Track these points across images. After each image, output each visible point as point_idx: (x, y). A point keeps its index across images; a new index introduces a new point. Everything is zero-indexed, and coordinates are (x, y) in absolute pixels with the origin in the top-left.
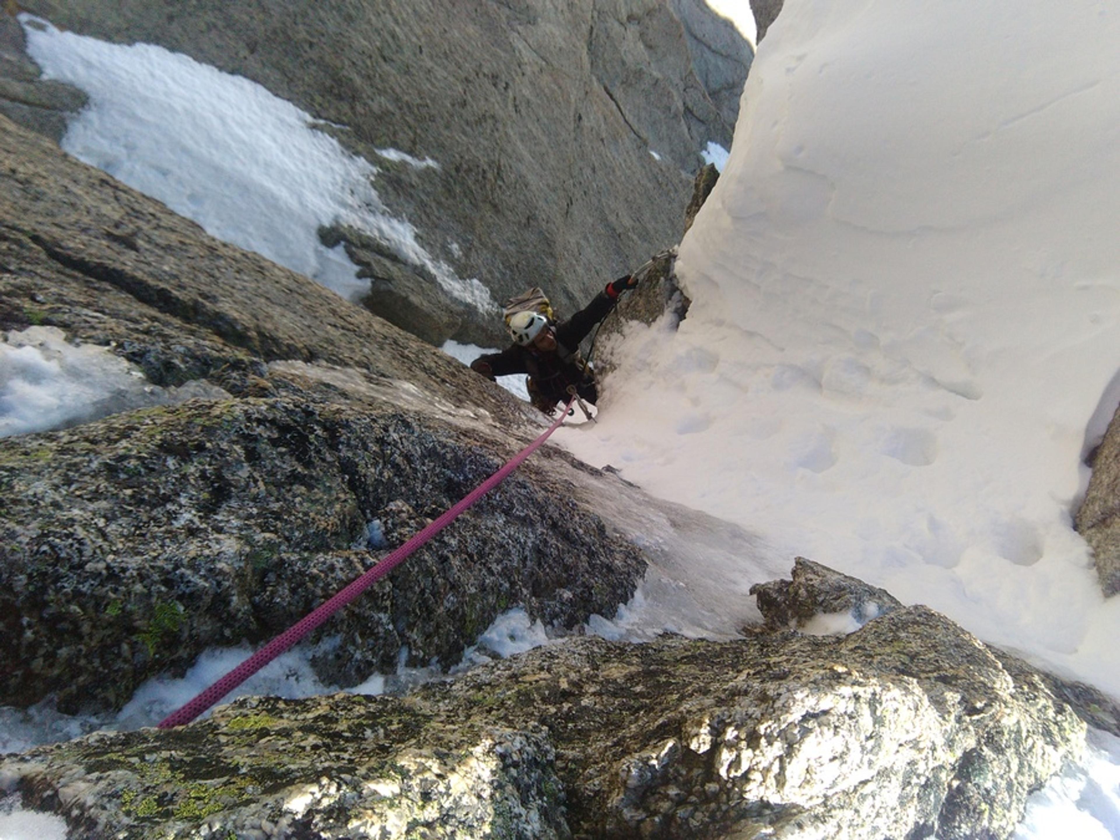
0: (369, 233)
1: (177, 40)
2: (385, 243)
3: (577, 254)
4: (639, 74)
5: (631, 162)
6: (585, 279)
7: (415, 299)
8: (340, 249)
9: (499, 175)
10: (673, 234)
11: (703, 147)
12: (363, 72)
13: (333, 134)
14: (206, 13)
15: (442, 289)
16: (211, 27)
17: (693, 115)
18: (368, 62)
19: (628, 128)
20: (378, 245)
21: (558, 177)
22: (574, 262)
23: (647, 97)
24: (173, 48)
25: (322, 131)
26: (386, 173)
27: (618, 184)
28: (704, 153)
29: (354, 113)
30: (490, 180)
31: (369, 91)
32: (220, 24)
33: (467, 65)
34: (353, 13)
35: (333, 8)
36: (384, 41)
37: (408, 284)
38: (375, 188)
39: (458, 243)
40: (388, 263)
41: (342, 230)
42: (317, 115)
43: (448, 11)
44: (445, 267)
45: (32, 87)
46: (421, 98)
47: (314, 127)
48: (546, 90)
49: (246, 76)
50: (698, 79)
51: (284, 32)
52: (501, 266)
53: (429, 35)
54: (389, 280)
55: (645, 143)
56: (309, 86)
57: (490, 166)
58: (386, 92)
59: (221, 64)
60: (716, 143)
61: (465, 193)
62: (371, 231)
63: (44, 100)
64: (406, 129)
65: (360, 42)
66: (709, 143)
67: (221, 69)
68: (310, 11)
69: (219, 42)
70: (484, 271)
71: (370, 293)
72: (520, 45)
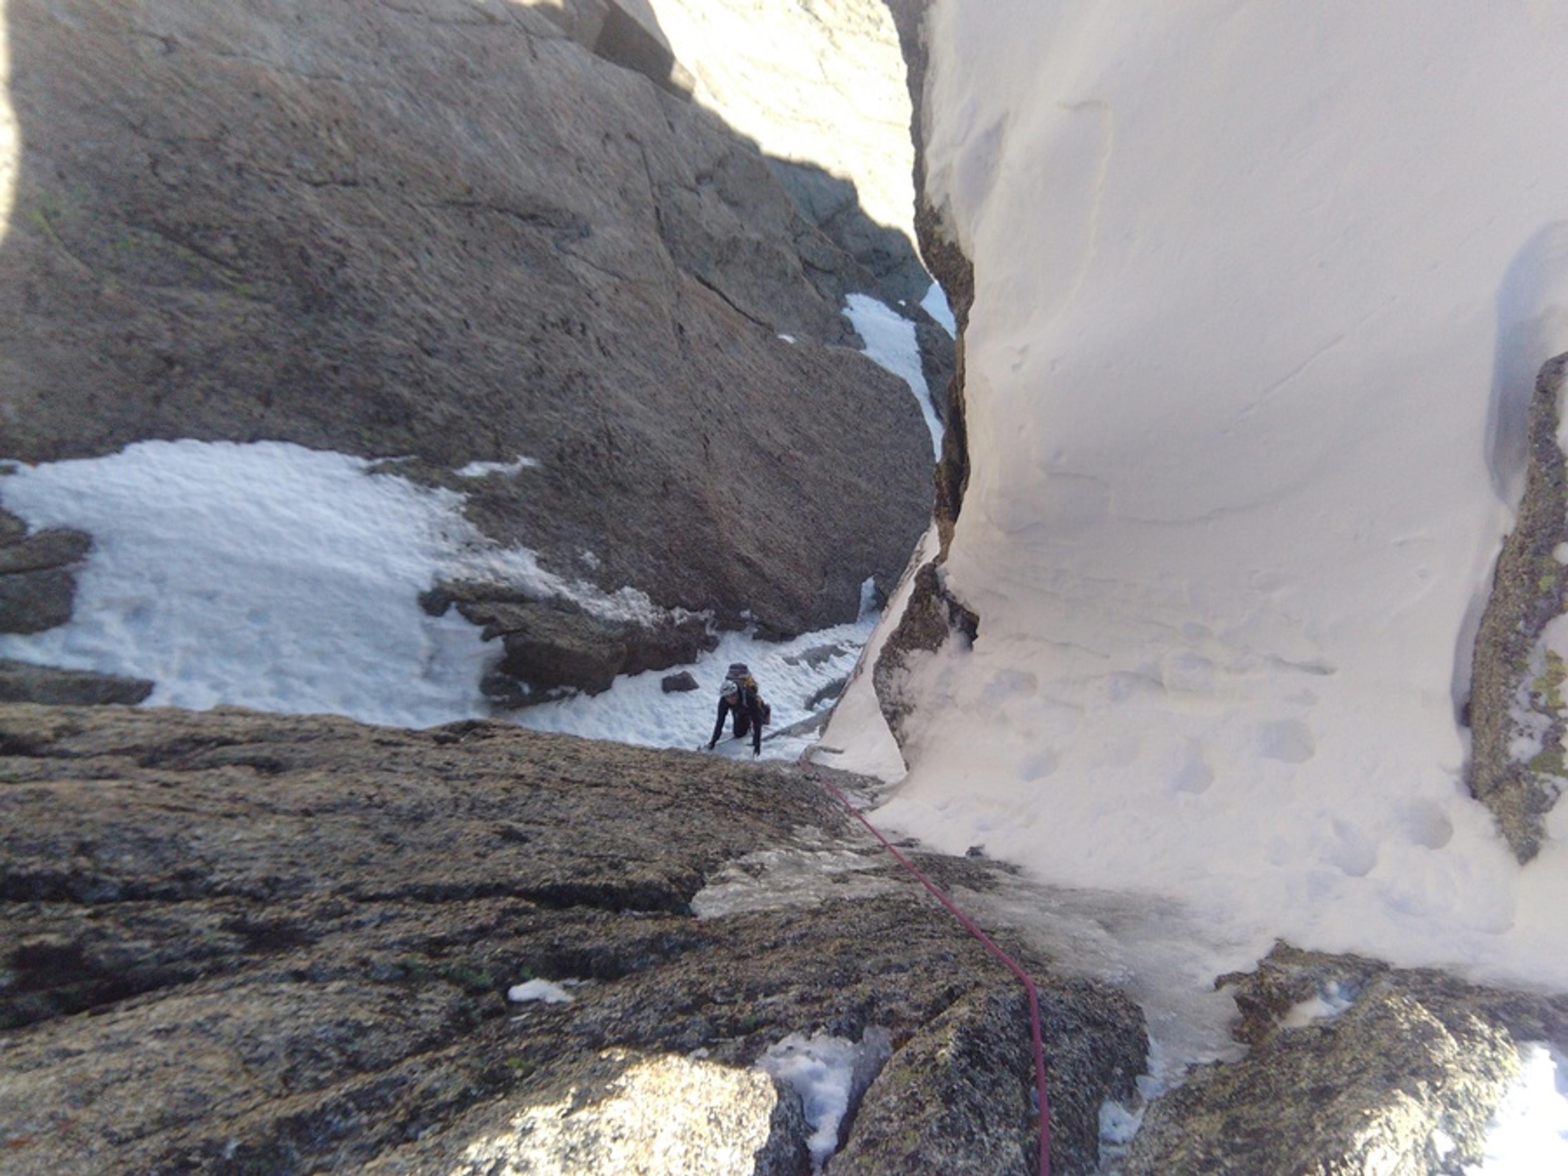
0: (480, 580)
1: (171, 424)
2: (503, 585)
3: (736, 504)
4: (734, 244)
5: (762, 358)
6: (758, 532)
7: (562, 642)
8: (452, 612)
9: (612, 444)
10: (845, 431)
11: (842, 303)
12: (409, 380)
13: (398, 471)
14: (197, 378)
15: (591, 616)
16: (208, 392)
17: (817, 269)
18: (411, 365)
19: (743, 319)
20: (497, 590)
21: (681, 417)
22: (737, 516)
23: (753, 269)
24: (172, 435)
25: (383, 472)
26: (477, 496)
27: (755, 394)
28: (846, 312)
29: (415, 436)
30: (603, 455)
31: (423, 400)
32: (218, 384)
33: (528, 321)
34: (372, 309)
35: (345, 313)
36: (421, 331)
37: (549, 626)
38: (470, 520)
39: (590, 549)
40: (515, 609)
41: (447, 588)
42: (371, 455)
43: (480, 260)
44: (584, 586)
45: (21, 549)
46: (488, 385)
47: (372, 471)
48: (632, 313)
49: (270, 438)
50: (807, 221)
51: (299, 367)
52: (651, 558)
53: (469, 301)
54: (524, 629)
55: (770, 328)
56: (350, 421)
57: (597, 437)
58: (443, 394)
59: (234, 434)
60: (857, 292)
61: (578, 483)
62: (483, 576)
63: (41, 561)
64: (482, 430)
65: (393, 343)
66: (848, 296)
67: (237, 440)
68: (320, 328)
69: (225, 408)
70: (633, 572)
71: (505, 655)
72: (580, 268)
